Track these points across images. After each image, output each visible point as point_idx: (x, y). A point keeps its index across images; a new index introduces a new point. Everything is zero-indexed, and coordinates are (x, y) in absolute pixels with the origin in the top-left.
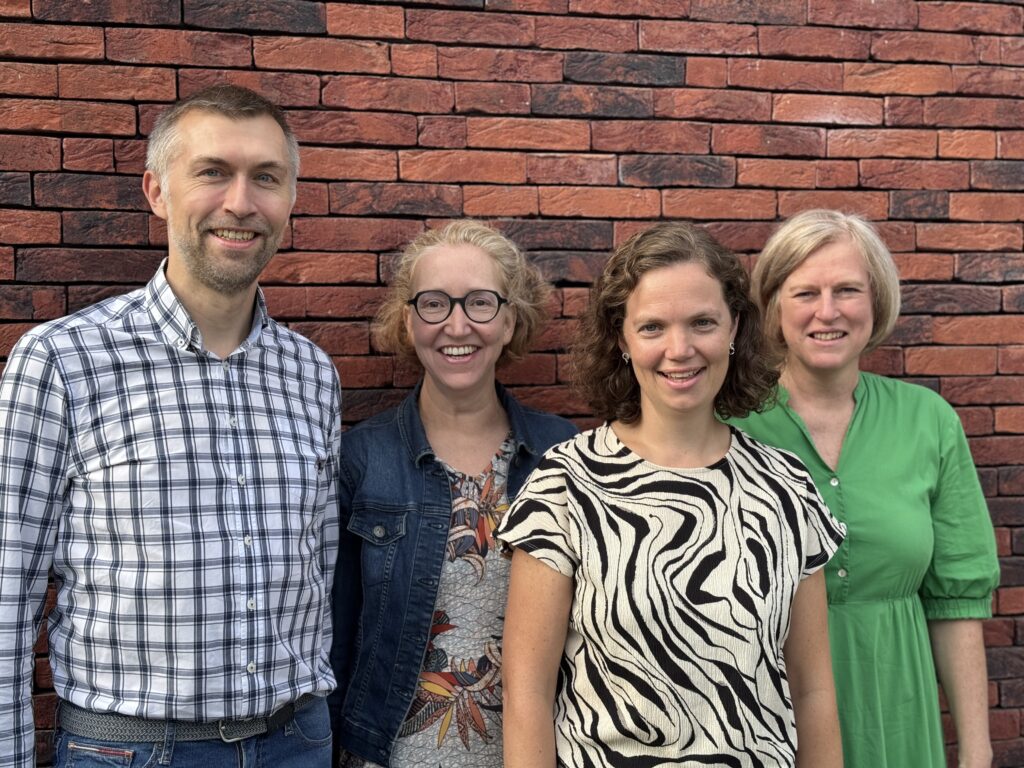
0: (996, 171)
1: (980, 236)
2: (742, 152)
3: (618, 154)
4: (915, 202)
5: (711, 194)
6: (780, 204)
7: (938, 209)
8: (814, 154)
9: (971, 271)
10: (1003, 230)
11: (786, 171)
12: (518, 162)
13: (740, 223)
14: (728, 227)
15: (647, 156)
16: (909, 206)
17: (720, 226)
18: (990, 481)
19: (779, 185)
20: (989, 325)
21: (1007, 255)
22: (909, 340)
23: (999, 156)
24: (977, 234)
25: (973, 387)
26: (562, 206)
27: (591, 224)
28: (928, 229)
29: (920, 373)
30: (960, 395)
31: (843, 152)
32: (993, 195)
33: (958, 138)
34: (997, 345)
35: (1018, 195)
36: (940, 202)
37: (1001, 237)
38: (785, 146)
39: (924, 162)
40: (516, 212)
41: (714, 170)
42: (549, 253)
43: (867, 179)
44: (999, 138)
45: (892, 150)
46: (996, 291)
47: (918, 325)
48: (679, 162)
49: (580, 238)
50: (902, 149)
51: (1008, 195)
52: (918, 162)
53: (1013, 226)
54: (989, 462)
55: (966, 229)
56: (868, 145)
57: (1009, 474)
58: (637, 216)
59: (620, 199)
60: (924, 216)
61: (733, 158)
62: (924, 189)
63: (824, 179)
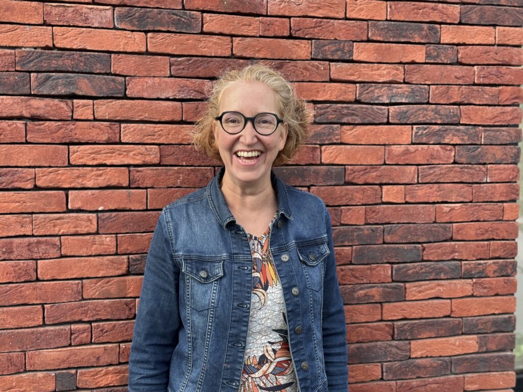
0: (385, 28)
1: (374, 72)
2: (206, 9)
3: (114, 6)
4: (329, 49)
5: (183, 37)
6: (234, 46)
7: (346, 53)
8: (258, 13)
9: (367, 96)
10: (390, 68)
11: (238, 23)
12: (36, 9)
13: (205, 59)
14: (196, 61)
15: (136, 9)
16: (325, 50)
17: (190, 60)
18: (378, 234)
19: (233, 33)
20: (379, 132)
21: (393, 85)
22: (325, 141)
23: (388, 18)
24: (372, 71)
25: (367, 173)
26: (71, 42)
27: (93, 55)
28: (338, 66)
29: (332, 162)
30: (359, 178)
31: (279, 12)
32: (383, 44)
33: (361, 5)
34: (384, 145)
35: (400, 45)
36: (346, 49)
37: (389, 73)
38: (237, 6)
39: (336, 21)
40: (36, 44)
41: (185, 21)
42: (62, 74)
43: (296, 31)
44: (388, 6)
45: (314, 11)
46: (385, 109)
47: (331, 130)
48: (159, 14)
49: (85, 64)
50: (321, 11)
51: (394, 45)
52: (332, 21)
53: (397, 66)
54: (377, 221)
55: (364, 67)
56: (297, 7)
57: (391, 229)
58: (128, 50)
59: (116, 38)
60: (336, 57)
61: (200, 13)
62: (336, 39)
63: (265, 30)
